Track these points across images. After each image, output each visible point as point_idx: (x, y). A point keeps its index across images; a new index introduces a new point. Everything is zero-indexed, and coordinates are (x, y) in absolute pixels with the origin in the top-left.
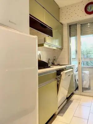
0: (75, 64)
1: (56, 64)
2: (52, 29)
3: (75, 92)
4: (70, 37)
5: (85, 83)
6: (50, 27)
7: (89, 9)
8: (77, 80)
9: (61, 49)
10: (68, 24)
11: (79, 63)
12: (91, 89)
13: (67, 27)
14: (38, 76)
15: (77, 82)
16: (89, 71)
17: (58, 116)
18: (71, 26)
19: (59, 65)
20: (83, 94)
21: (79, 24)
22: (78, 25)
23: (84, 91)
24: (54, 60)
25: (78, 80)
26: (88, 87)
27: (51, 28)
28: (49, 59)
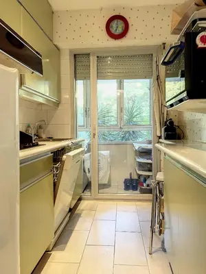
0: (83, 136)
1: (44, 136)
2: (41, 56)
3: (82, 194)
4: (76, 80)
5: (101, 174)
6: (37, 52)
7: (115, 29)
8: (87, 171)
9: (57, 104)
10: (71, 51)
11: (94, 135)
12: (112, 184)
13: (68, 57)
14: (18, 166)
15: (88, 174)
16: (108, 152)
17: (53, 253)
18: (77, 56)
19: (50, 139)
20: (100, 197)
21: (93, 56)
22: (91, 58)
23: (101, 191)
24: (40, 127)
25: (89, 171)
26: (106, 183)
27: (39, 54)
28: (29, 126)
